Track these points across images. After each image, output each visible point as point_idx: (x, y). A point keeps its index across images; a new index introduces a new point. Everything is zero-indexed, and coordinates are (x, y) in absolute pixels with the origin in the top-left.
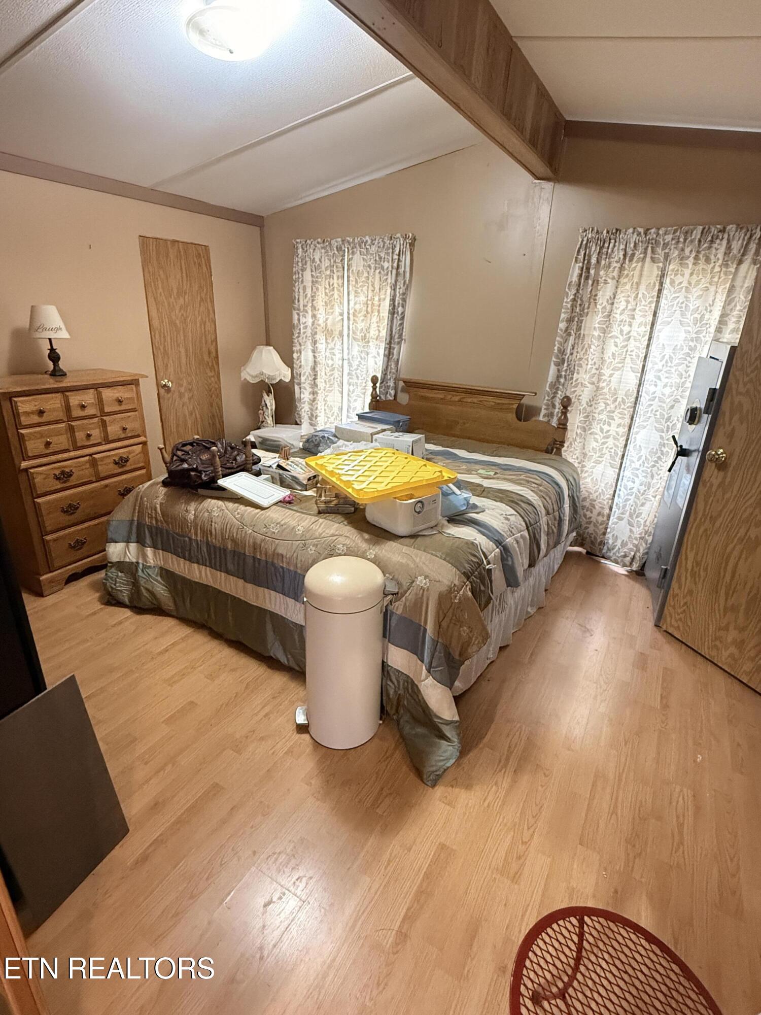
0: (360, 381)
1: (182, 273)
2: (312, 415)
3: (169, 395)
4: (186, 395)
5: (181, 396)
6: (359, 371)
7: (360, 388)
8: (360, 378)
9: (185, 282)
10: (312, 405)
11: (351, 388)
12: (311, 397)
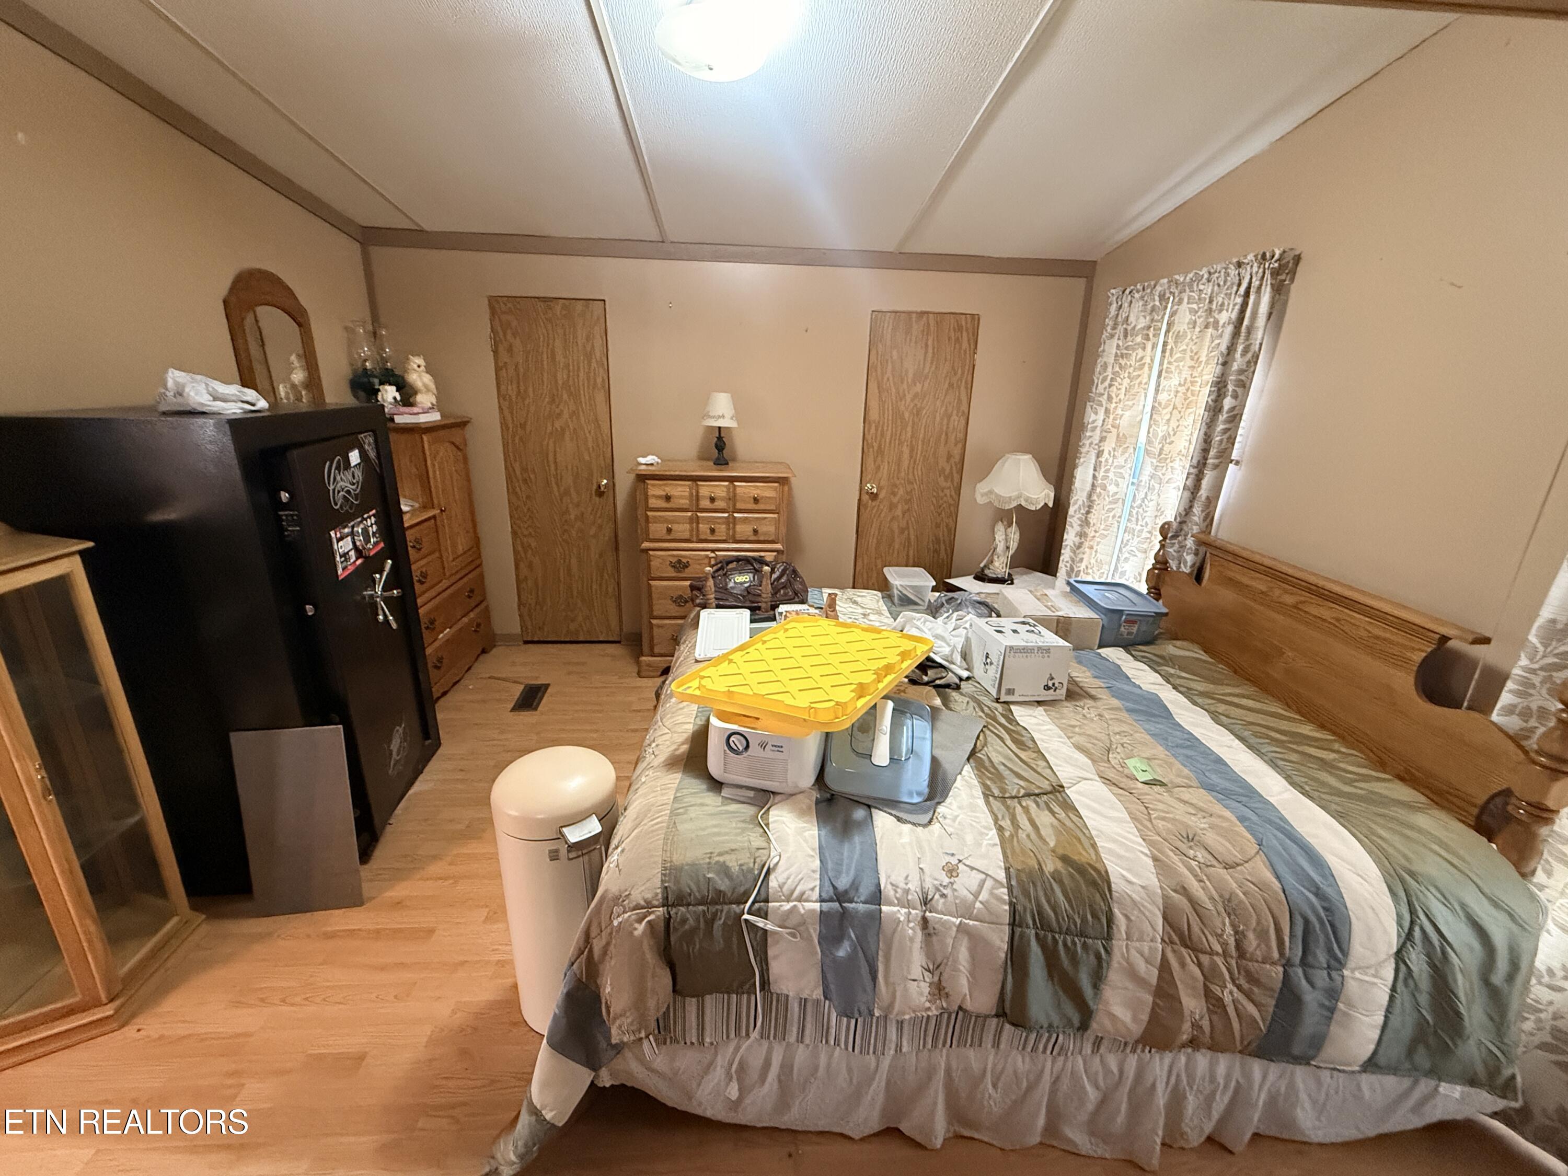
0: (1139, 528)
1: (926, 353)
2: (1072, 569)
3: (874, 504)
4: (900, 507)
5: (892, 507)
6: (1141, 510)
7: (1136, 540)
8: (1140, 523)
9: (928, 365)
10: (1074, 552)
11: (1127, 537)
12: (1077, 540)
